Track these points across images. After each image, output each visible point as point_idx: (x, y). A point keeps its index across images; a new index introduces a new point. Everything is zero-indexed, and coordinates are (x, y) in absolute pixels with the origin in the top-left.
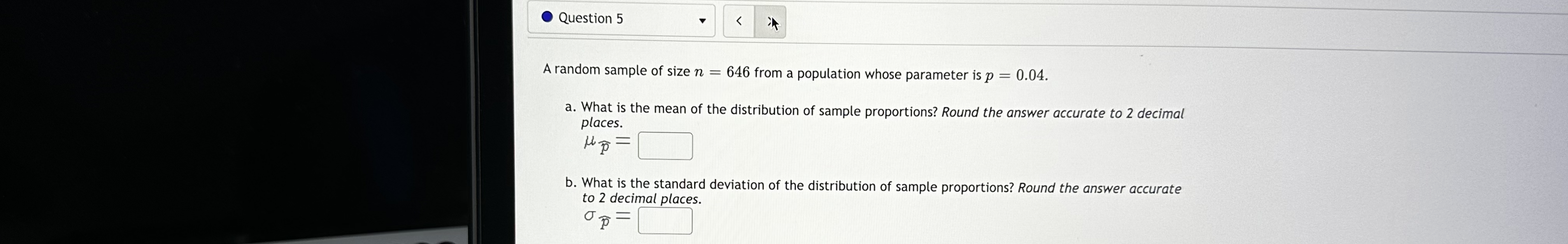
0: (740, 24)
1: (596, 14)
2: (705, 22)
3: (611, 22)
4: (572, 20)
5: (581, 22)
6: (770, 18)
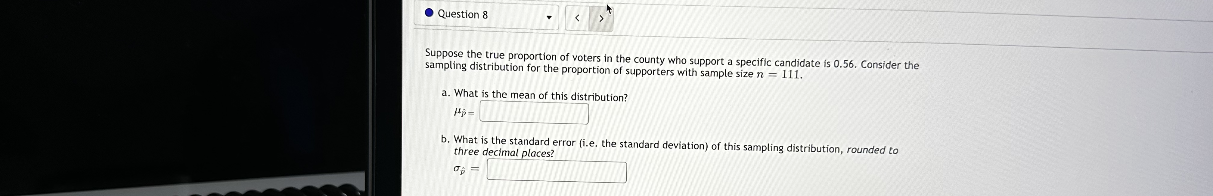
0: (578, 20)
1: (467, 11)
2: (551, 18)
3: (478, 18)
4: (448, 15)
5: (455, 17)
6: (600, 16)
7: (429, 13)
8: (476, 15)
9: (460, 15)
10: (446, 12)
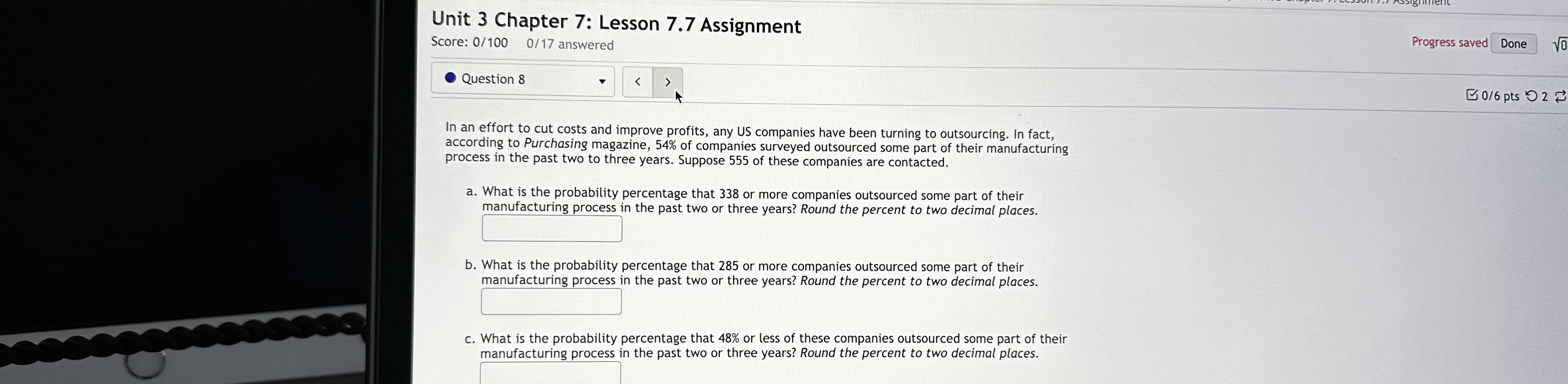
0: (639, 85)
1: (498, 75)
2: (605, 82)
3: (513, 83)
4: (474, 80)
5: (483, 82)
6: (667, 79)
7: (450, 77)
8: (511, 79)
9: (489, 80)
10: (472, 77)
